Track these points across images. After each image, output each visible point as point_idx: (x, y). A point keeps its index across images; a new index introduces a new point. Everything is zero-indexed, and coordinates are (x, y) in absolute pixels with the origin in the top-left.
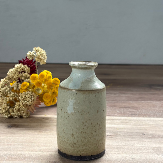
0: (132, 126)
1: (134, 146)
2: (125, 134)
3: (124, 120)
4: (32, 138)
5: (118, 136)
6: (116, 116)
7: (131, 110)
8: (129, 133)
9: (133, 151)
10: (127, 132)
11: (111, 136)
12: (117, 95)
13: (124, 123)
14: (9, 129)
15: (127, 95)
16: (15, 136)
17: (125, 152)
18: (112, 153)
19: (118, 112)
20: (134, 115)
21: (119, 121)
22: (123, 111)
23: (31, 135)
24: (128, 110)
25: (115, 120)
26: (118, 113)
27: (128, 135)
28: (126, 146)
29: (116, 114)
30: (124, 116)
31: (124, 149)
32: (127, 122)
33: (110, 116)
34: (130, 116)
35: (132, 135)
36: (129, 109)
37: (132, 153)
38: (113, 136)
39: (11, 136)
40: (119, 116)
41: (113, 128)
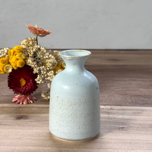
0: (145, 117)
1: (149, 140)
2: (138, 126)
3: (136, 110)
4: (42, 131)
5: (131, 129)
6: (127, 106)
7: (142, 99)
8: (142, 125)
9: (148, 147)
10: (140, 124)
11: (124, 129)
12: (127, 82)
13: (136, 114)
14: (18, 121)
15: (137, 82)
16: (24, 128)
17: (139, 147)
18: (125, 149)
19: (129, 101)
20: (146, 105)
21: (131, 112)
22: (135, 100)
23: (40, 127)
24: (139, 99)
25: (127, 110)
26: (130, 103)
27: (141, 128)
28: (140, 140)
29: (127, 104)
30: (135, 106)
31: (137, 144)
32: (139, 113)
33: (122, 105)
34: (142, 105)
35: (145, 128)
36: (141, 98)
37: (147, 149)
38: (126, 129)
39: (20, 129)
40: (131, 106)
41: (125, 119)
